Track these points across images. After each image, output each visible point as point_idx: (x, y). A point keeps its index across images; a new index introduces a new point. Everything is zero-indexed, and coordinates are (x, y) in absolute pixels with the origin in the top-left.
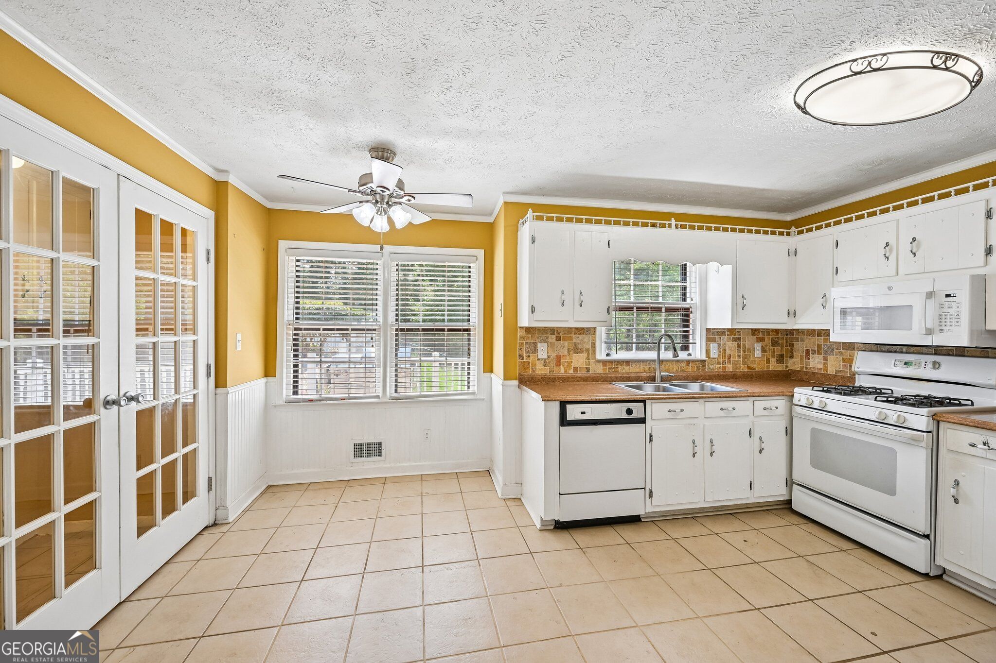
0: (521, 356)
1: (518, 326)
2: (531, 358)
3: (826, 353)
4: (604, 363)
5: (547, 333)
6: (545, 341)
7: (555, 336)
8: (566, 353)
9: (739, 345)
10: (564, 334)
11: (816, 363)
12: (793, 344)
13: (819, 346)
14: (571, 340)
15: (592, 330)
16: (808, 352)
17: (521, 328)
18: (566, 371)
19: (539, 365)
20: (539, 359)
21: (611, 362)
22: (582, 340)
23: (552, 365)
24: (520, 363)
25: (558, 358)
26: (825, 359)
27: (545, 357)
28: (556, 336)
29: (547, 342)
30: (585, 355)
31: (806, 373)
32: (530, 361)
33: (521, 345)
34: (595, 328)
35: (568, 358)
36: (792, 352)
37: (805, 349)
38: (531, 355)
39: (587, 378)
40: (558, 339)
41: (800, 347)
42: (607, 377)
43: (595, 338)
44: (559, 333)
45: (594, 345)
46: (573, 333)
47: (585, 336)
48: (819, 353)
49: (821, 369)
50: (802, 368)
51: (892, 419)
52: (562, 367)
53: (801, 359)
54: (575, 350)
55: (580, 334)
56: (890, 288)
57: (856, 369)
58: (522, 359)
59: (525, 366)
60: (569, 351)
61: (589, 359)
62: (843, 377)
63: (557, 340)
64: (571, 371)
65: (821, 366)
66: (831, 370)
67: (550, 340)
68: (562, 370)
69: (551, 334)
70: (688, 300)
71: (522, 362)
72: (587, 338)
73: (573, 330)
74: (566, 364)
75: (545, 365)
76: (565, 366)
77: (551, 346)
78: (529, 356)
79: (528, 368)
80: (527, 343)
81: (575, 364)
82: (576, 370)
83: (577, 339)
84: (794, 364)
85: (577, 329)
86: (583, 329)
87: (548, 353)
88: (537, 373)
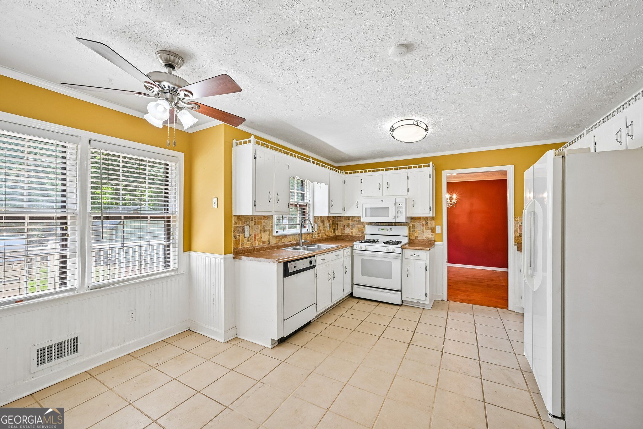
0: (235, 236)
1: (234, 214)
2: (241, 237)
3: (352, 227)
4: (277, 237)
5: (249, 220)
6: (248, 225)
7: (253, 221)
8: (259, 232)
9: (323, 225)
10: (258, 220)
11: (348, 231)
12: (338, 223)
13: (349, 224)
14: (262, 224)
15: (271, 217)
16: (344, 226)
17: (235, 216)
18: (259, 244)
19: (245, 241)
20: (245, 238)
21: (279, 236)
22: (266, 224)
23: (252, 241)
24: (235, 241)
25: (255, 235)
26: (352, 229)
27: (249, 236)
28: (254, 222)
29: (249, 225)
30: (267, 233)
31: (344, 236)
32: (240, 239)
33: (235, 228)
34: (272, 216)
35: (260, 235)
36: (337, 227)
37: (343, 225)
38: (240, 235)
39: (270, 247)
40: (255, 223)
41: (341, 224)
42: (278, 246)
43: (273, 222)
44: (255, 220)
45: (272, 226)
46: (262, 219)
47: (268, 221)
48: (349, 227)
49: (349, 234)
50: (342, 234)
51: (391, 250)
52: (257, 242)
53: (342, 230)
54: (263, 230)
55: (265, 220)
56: (382, 201)
57: (366, 233)
58: (235, 238)
59: (237, 243)
60: (260, 231)
61: (270, 236)
62: (359, 237)
63: (254, 224)
64: (261, 244)
65: (350, 232)
66: (354, 234)
67: (251, 224)
68: (257, 244)
69: (251, 220)
70: (305, 201)
71: (235, 240)
72: (268, 222)
73: (262, 217)
74: (259, 240)
75: (248, 241)
76: (259, 241)
77: (251, 228)
78: (239, 236)
79: (239, 244)
80: (238, 227)
81: (263, 239)
82: (263, 243)
83: (265, 222)
84: (339, 232)
85: (264, 216)
86: (267, 216)
87: (250, 233)
88: (244, 247)
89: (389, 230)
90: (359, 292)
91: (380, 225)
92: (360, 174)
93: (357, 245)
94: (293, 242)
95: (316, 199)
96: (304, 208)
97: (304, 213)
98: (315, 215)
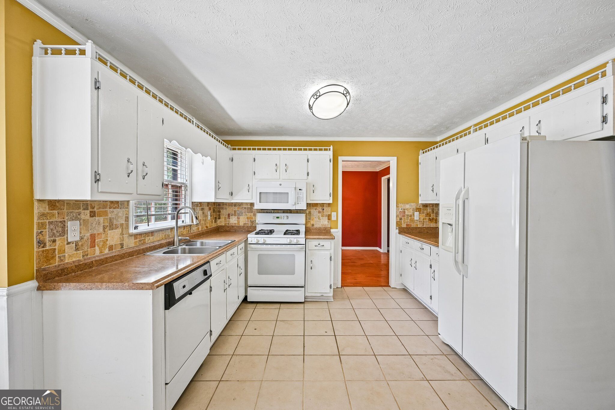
0: (41, 243)
1: (38, 196)
2: (58, 243)
3: (239, 215)
4: (136, 236)
5: (79, 208)
6: (77, 219)
7: (88, 211)
8: (101, 230)
9: (203, 214)
10: (100, 208)
11: (233, 221)
12: (220, 211)
13: (235, 211)
14: (107, 215)
15: (126, 203)
16: (229, 215)
17: (40, 201)
18: (101, 252)
19: (69, 250)
20: (68, 243)
21: (141, 234)
22: (117, 215)
23: (86, 248)
24: (41, 253)
25: (93, 237)
26: (238, 218)
27: (78, 239)
28: (91, 212)
29: (79, 220)
30: (119, 231)
31: (228, 227)
32: (57, 247)
33: (41, 226)
34: (128, 202)
35: (103, 236)
36: (219, 215)
37: (227, 213)
38: (57, 239)
39: (124, 254)
40: (93, 214)
41: (224, 212)
42: (139, 250)
43: (128, 212)
44: (93, 208)
45: (127, 219)
46: (108, 207)
47: (119, 210)
48: (235, 215)
49: (236, 224)
50: (225, 224)
51: (294, 241)
52: (97, 248)
53: (225, 219)
54: (110, 226)
55: (115, 208)
56: (280, 185)
57: (258, 222)
58: (43, 247)
59: (49, 256)
60: (104, 228)
61: (123, 234)
62: (248, 227)
63: (91, 216)
64: (107, 251)
65: (236, 222)
66: (241, 224)
67: (83, 216)
68: (97, 252)
69: (84, 209)
71: (43, 251)
72: (120, 212)
73: (109, 203)
74: (101, 244)
75: (77, 249)
76: (101, 246)
77: (84, 224)
78: (54, 241)
79: (53, 257)
80: (51, 223)
81: (110, 242)
82: (111, 248)
83: (112, 213)
84: (221, 222)
85: (112, 202)
86: (117, 202)
87: (80, 233)
88: (66, 261)
89: (286, 218)
90: (254, 295)
91: (274, 213)
92: (251, 151)
93: (252, 238)
94: (164, 242)
95: (196, 179)
96: (177, 190)
97: (176, 196)
98: (195, 200)
